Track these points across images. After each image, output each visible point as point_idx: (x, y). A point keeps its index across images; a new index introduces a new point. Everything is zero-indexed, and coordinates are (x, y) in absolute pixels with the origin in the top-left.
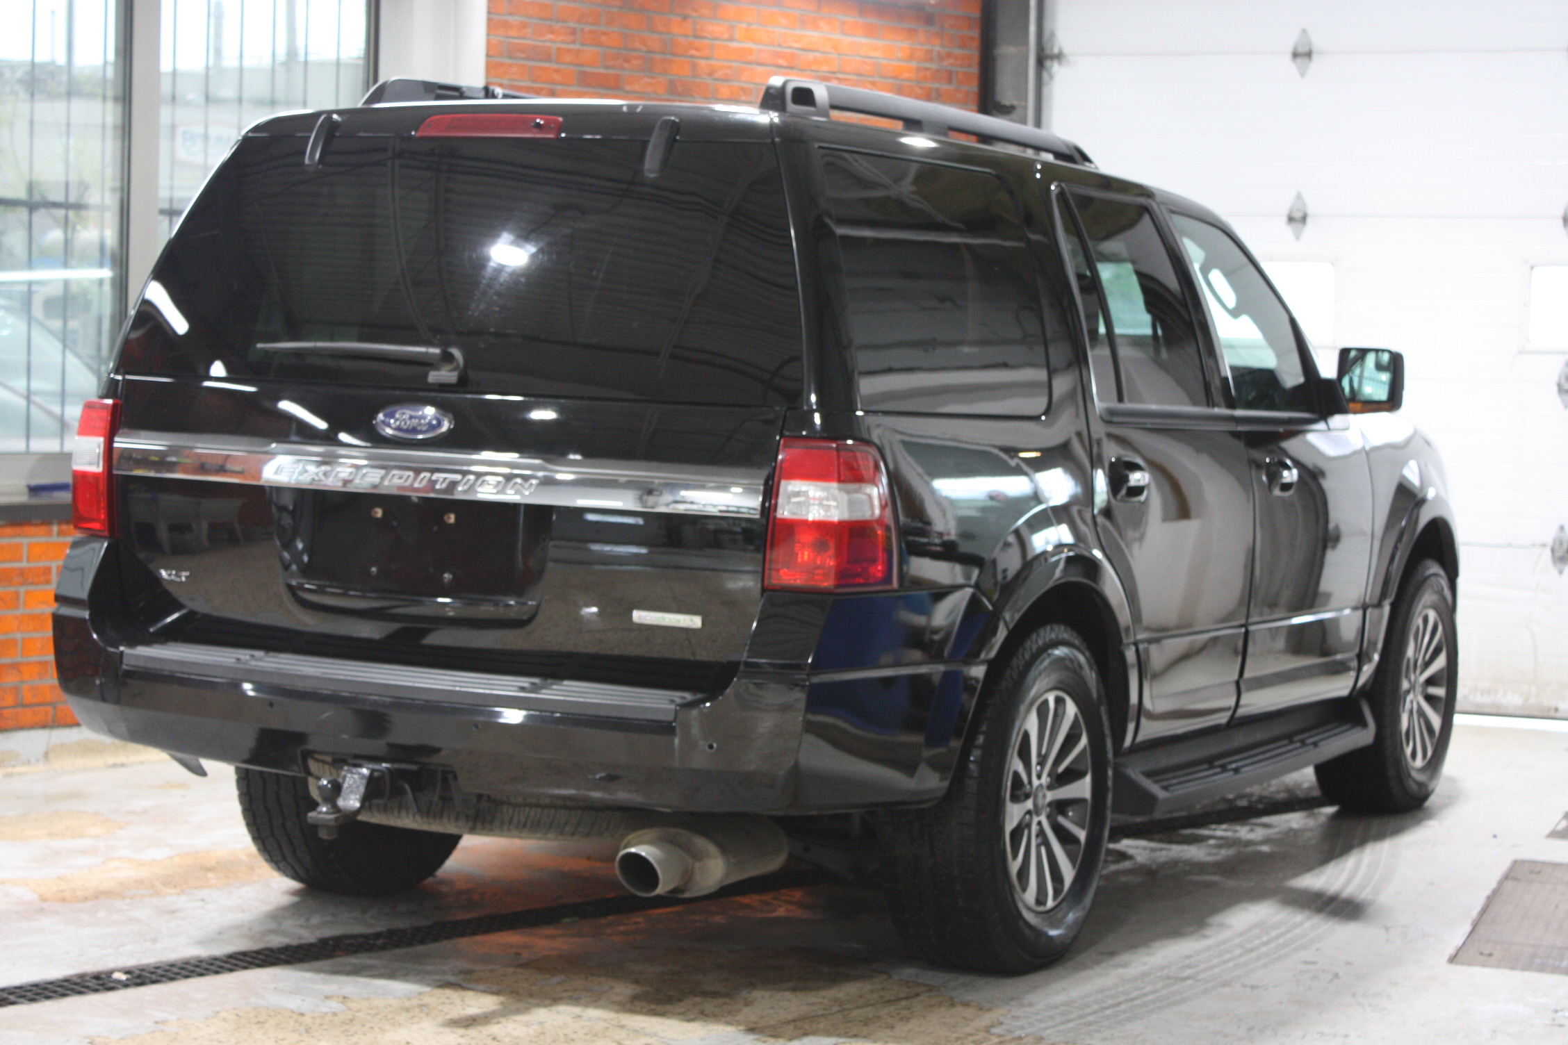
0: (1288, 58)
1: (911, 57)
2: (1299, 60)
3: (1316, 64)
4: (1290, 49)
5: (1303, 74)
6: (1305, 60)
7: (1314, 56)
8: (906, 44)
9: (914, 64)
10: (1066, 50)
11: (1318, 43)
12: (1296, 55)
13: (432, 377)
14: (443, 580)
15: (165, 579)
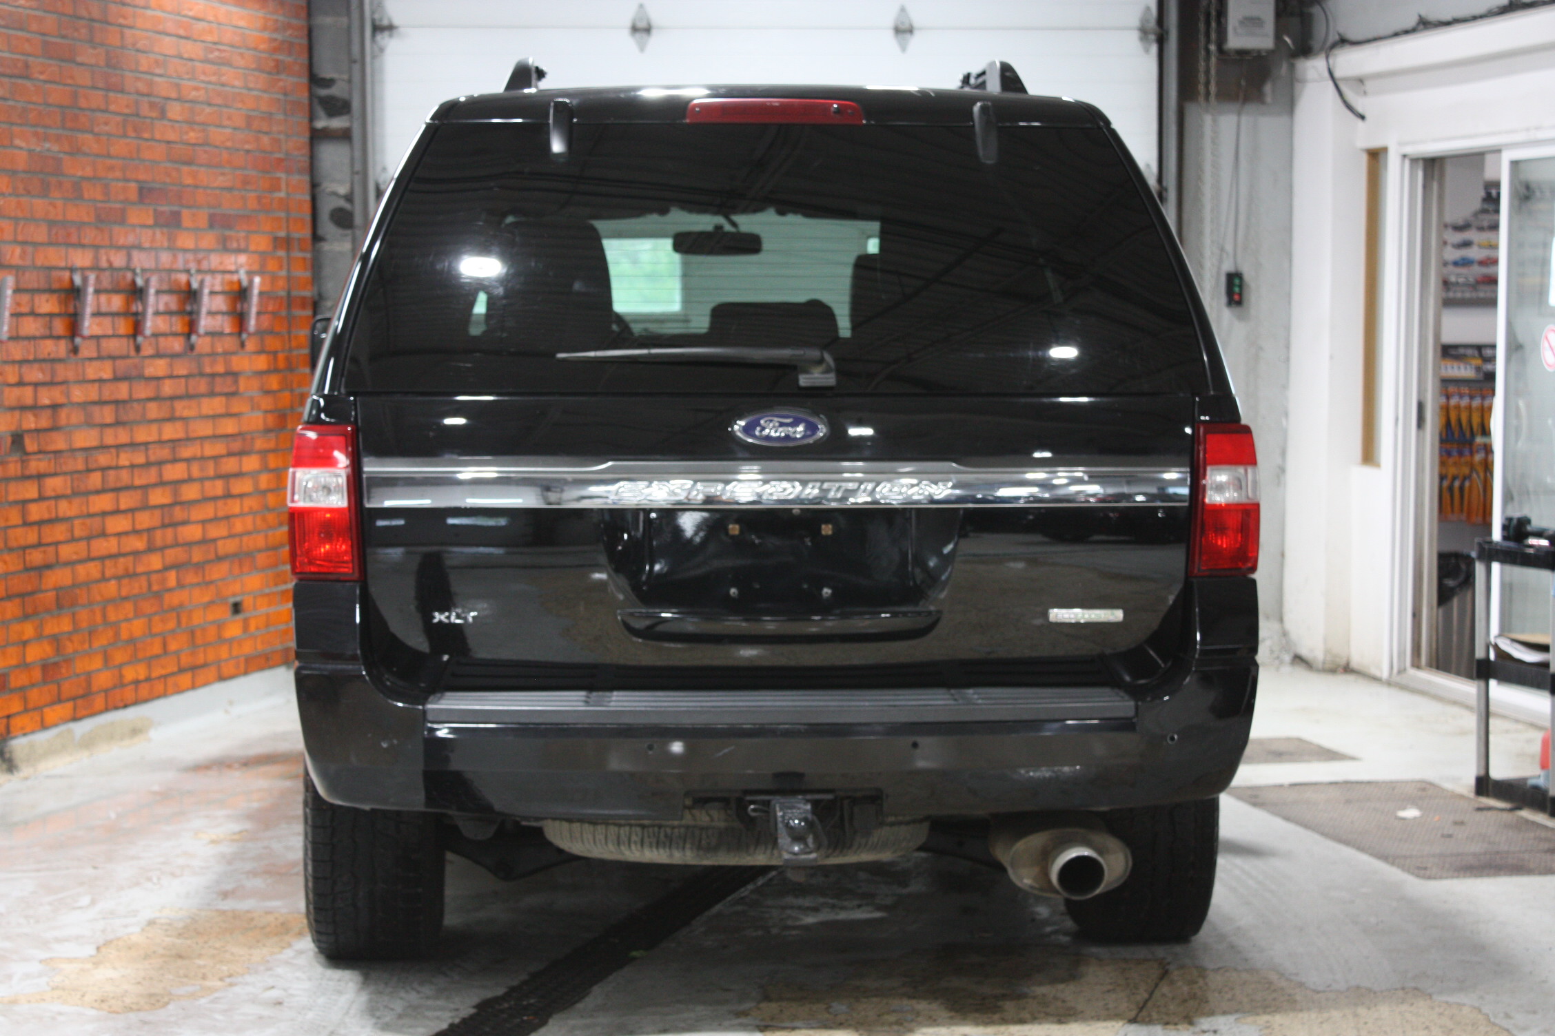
0: (626, 33)
1: (264, 29)
2: (638, 35)
3: (655, 40)
4: (628, 24)
5: (642, 49)
6: (644, 35)
7: (654, 32)
8: (261, 14)
9: (266, 35)
10: (396, 22)
11: (656, 17)
12: (635, 29)
13: (803, 380)
14: (821, 594)
15: (440, 622)
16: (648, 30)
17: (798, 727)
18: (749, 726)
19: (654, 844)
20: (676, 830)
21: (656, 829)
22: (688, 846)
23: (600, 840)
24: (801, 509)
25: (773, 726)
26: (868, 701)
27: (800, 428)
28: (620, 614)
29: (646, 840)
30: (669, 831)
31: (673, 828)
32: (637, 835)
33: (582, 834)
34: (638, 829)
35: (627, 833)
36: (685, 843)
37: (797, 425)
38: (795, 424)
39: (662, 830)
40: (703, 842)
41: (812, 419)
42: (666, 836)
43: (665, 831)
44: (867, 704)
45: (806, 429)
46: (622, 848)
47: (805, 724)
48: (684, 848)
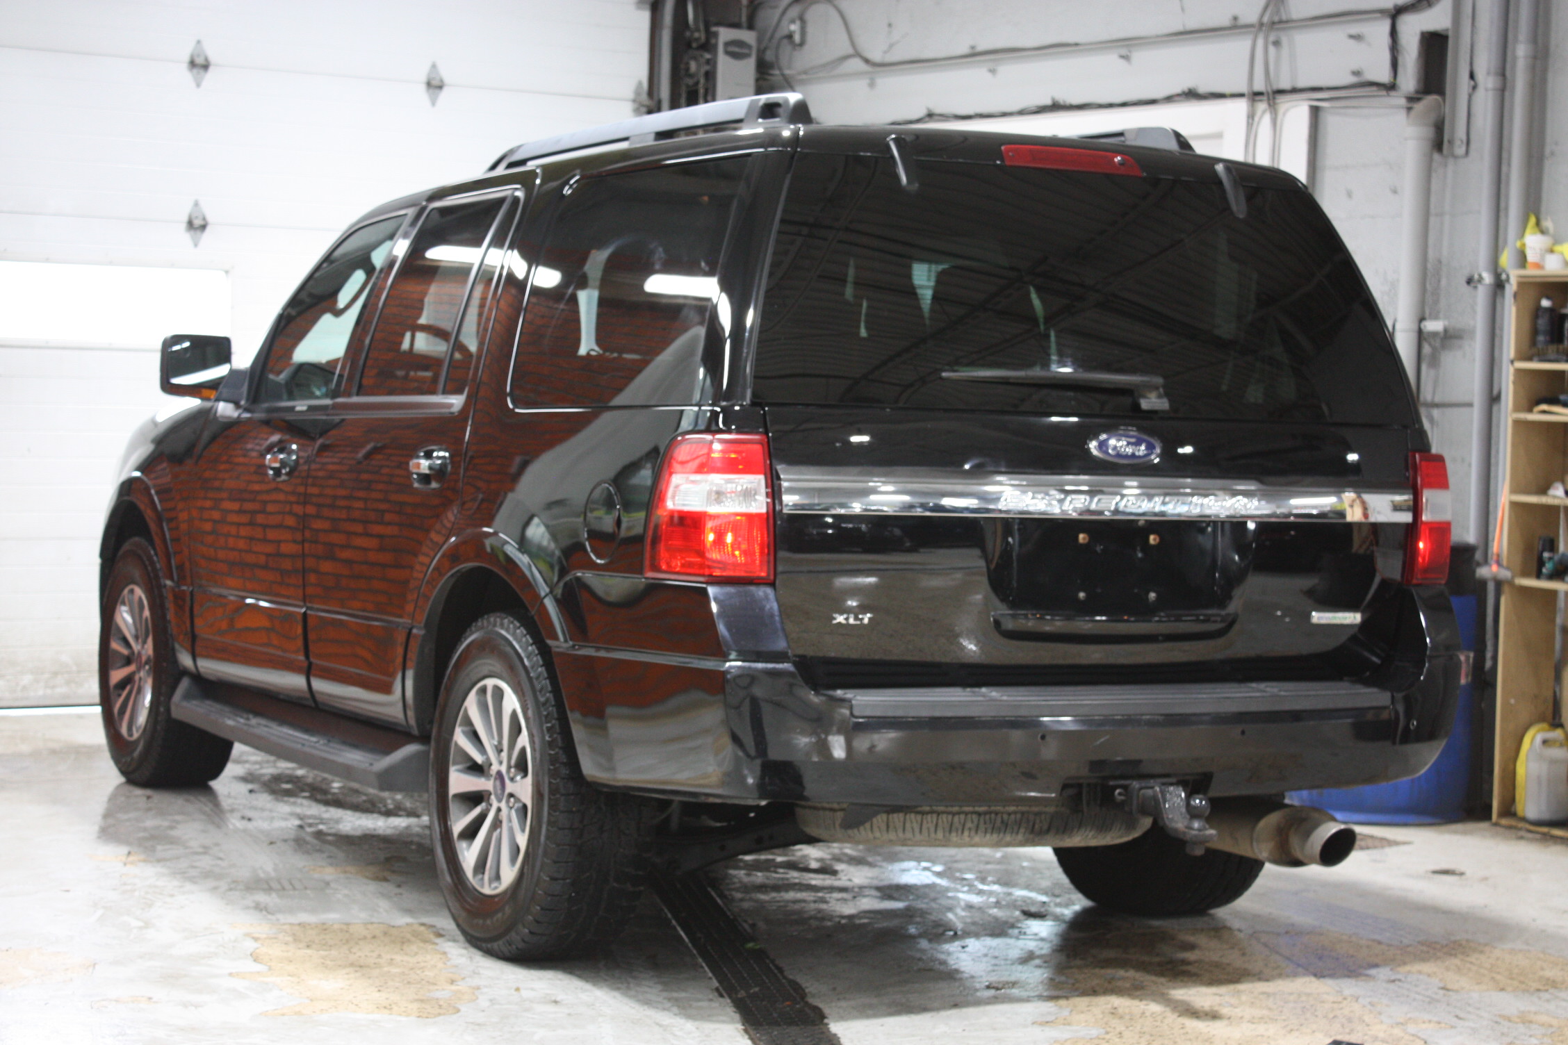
0: (184, 67)
5: (198, 84)
12: (193, 64)
13: (1145, 404)
14: (1147, 599)
15: (840, 623)
16: (206, 67)
17: (1156, 717)
18: (1119, 717)
19: (990, 831)
20: (1013, 817)
21: (993, 816)
22: (1022, 830)
23: (928, 829)
24: (1146, 521)
25: (1138, 717)
26: (1205, 693)
27: (1143, 447)
28: (993, 616)
29: (982, 826)
30: (1005, 817)
31: (1009, 814)
32: (972, 822)
33: (904, 823)
34: (975, 817)
35: (962, 821)
36: (1019, 828)
37: (1140, 445)
38: (1138, 443)
39: (999, 816)
40: (1037, 826)
41: (1152, 440)
42: (1002, 822)
43: (1002, 818)
44: (1204, 696)
45: (1147, 448)
46: (954, 834)
47: (1162, 715)
48: (1017, 833)
